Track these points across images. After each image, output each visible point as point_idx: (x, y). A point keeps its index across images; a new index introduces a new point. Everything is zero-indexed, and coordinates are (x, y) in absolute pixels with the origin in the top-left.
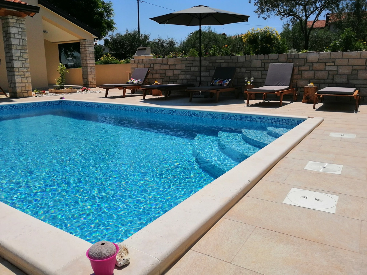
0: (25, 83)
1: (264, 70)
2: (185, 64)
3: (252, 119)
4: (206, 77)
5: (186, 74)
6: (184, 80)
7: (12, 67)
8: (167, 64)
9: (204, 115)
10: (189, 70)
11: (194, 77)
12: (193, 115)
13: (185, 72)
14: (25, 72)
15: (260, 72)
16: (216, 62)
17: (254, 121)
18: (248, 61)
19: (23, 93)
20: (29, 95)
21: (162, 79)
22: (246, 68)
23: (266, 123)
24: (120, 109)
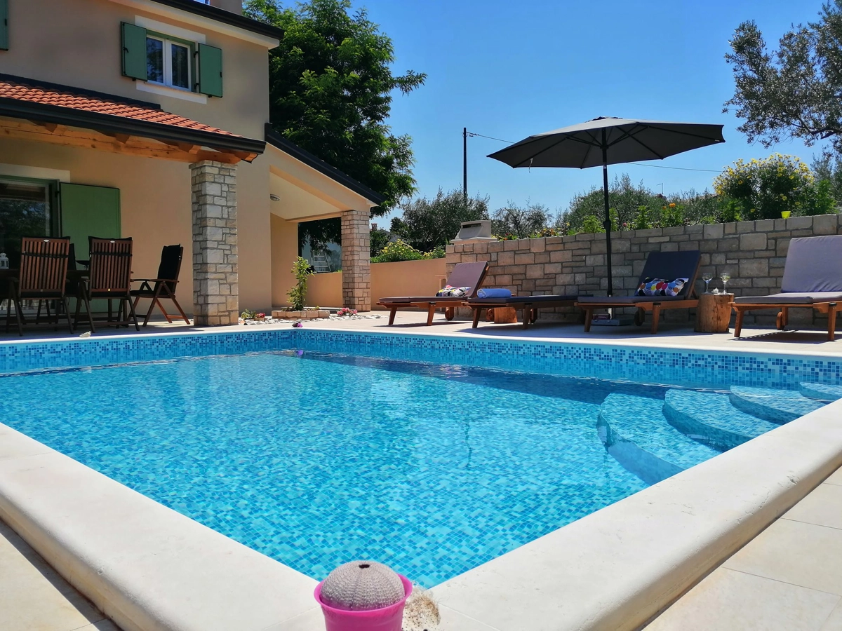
0: (226, 296)
1: (776, 257)
2: (572, 250)
3: (755, 366)
4: (623, 277)
5: (575, 273)
6: (571, 287)
7: (205, 262)
8: (528, 251)
9: (625, 357)
10: (583, 264)
11: (595, 280)
12: (595, 358)
13: (572, 267)
14: (228, 273)
15: (765, 262)
16: (648, 243)
17: (762, 370)
18: (731, 236)
19: (220, 316)
20: (232, 322)
21: (517, 285)
22: (726, 252)
23: (797, 376)
24: (420, 346)
